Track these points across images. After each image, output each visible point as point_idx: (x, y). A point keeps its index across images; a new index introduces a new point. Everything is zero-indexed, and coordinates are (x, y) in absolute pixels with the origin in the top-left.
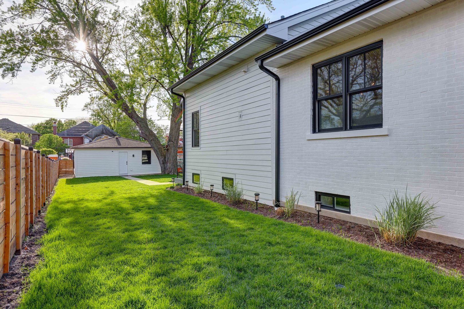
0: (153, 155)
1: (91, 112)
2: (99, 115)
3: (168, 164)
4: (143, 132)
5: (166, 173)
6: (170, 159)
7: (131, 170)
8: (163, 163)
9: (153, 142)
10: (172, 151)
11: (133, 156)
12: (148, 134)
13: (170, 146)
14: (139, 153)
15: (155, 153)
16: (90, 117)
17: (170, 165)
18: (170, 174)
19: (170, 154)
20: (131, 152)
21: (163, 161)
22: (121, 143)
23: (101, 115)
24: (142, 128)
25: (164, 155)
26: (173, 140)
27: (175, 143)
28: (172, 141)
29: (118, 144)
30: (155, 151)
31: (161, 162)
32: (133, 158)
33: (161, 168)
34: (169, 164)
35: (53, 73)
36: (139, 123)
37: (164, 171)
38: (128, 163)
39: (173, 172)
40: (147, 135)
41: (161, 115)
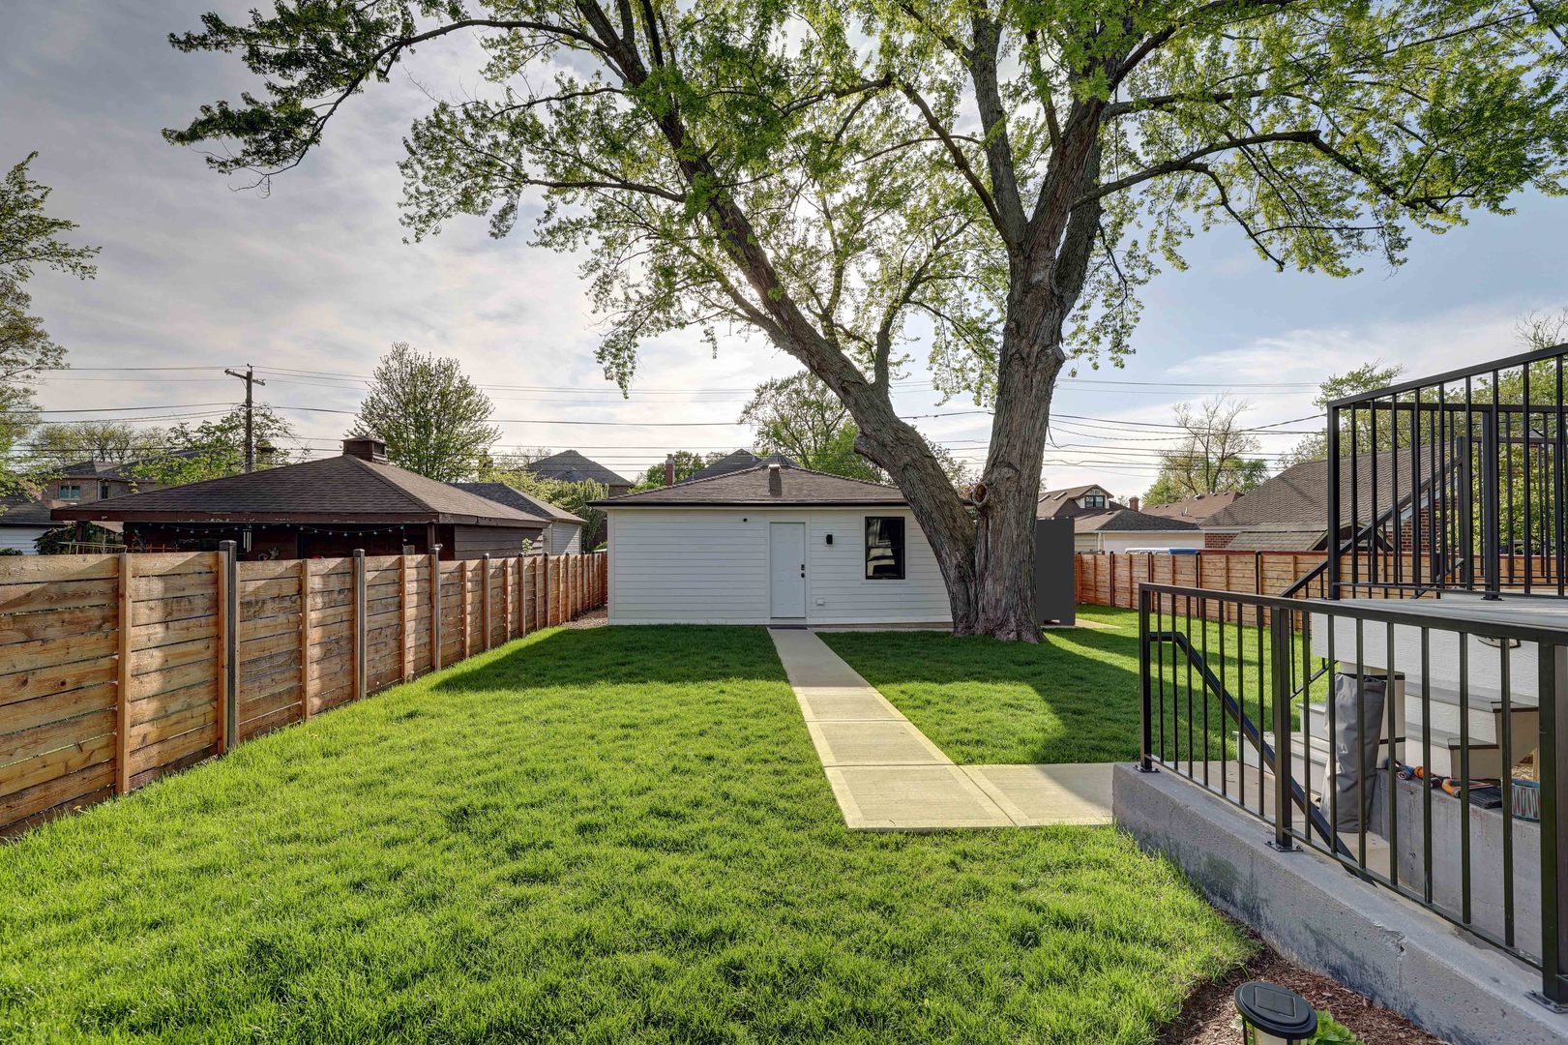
0: (915, 536)
1: (758, 426)
2: (777, 434)
3: (989, 584)
4: (868, 431)
5: (979, 630)
6: (999, 560)
7: (820, 602)
8: (962, 579)
9: (911, 474)
10: (1011, 514)
11: (829, 539)
12: (888, 439)
13: (996, 492)
14: (851, 529)
15: (923, 525)
16: (756, 439)
17: (999, 589)
18: (1001, 636)
19: (997, 532)
20: (821, 524)
21: (958, 566)
22: (785, 489)
23: (784, 433)
24: (862, 412)
25: (966, 540)
26: (1015, 459)
27: (1026, 472)
28: (1010, 465)
29: (771, 490)
30: (924, 518)
31: (953, 573)
32: (828, 548)
33: (953, 599)
34: (995, 581)
35: (600, 272)
36: (852, 389)
37: (966, 616)
38: (807, 572)
39: (1013, 624)
40: (884, 446)
41: (948, 386)
